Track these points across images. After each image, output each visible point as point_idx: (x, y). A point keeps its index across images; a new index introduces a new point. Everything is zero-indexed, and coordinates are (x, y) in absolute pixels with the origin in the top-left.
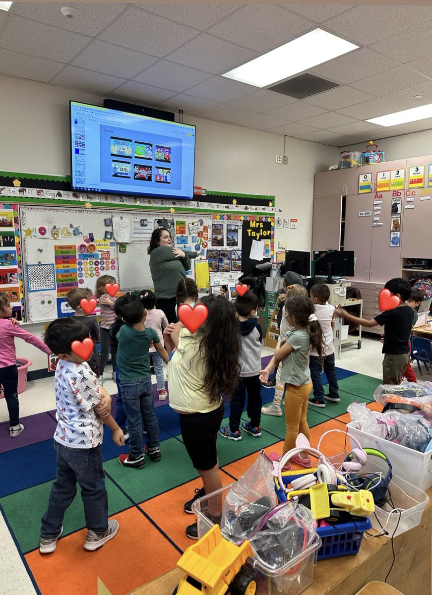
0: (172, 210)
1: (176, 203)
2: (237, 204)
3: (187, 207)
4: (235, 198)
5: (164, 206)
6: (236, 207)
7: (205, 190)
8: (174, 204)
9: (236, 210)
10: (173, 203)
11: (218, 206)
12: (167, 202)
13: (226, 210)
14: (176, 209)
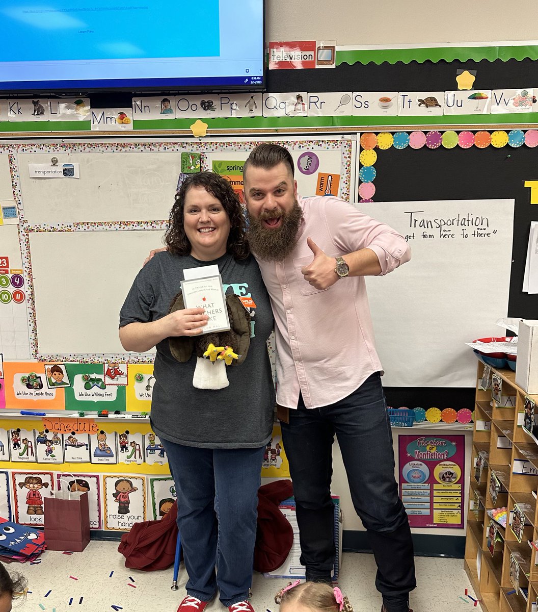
0: (199, 129)
1: (216, 103)
2: (476, 86)
3: (257, 113)
4: (470, 65)
5: (170, 116)
6: (473, 97)
7: (332, 48)
8: (207, 106)
9: (470, 108)
10: (203, 103)
11: (387, 100)
12: (183, 104)
13: (423, 111)
14: (211, 122)
